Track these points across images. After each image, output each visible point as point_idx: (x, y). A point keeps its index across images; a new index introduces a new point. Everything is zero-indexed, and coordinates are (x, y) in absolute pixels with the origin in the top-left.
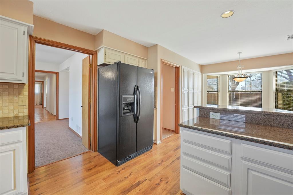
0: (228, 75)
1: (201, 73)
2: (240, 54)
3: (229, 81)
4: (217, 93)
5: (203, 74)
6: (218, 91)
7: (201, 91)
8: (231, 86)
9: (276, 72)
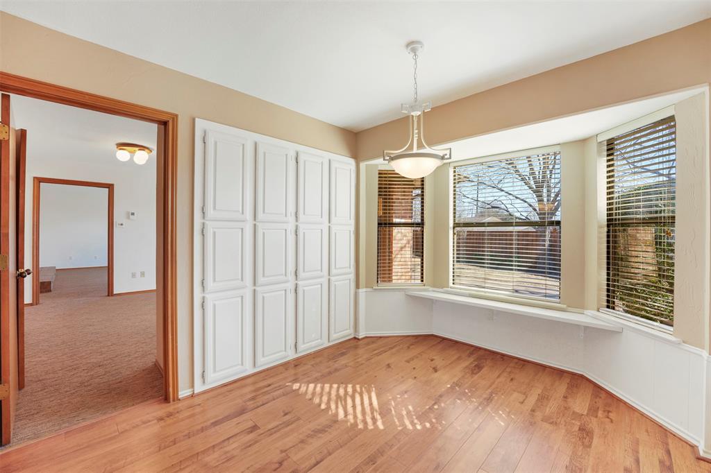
0: (453, 165)
4: (419, 229)
5: (362, 165)
6: (421, 225)
7: (352, 222)
9: (608, 140)
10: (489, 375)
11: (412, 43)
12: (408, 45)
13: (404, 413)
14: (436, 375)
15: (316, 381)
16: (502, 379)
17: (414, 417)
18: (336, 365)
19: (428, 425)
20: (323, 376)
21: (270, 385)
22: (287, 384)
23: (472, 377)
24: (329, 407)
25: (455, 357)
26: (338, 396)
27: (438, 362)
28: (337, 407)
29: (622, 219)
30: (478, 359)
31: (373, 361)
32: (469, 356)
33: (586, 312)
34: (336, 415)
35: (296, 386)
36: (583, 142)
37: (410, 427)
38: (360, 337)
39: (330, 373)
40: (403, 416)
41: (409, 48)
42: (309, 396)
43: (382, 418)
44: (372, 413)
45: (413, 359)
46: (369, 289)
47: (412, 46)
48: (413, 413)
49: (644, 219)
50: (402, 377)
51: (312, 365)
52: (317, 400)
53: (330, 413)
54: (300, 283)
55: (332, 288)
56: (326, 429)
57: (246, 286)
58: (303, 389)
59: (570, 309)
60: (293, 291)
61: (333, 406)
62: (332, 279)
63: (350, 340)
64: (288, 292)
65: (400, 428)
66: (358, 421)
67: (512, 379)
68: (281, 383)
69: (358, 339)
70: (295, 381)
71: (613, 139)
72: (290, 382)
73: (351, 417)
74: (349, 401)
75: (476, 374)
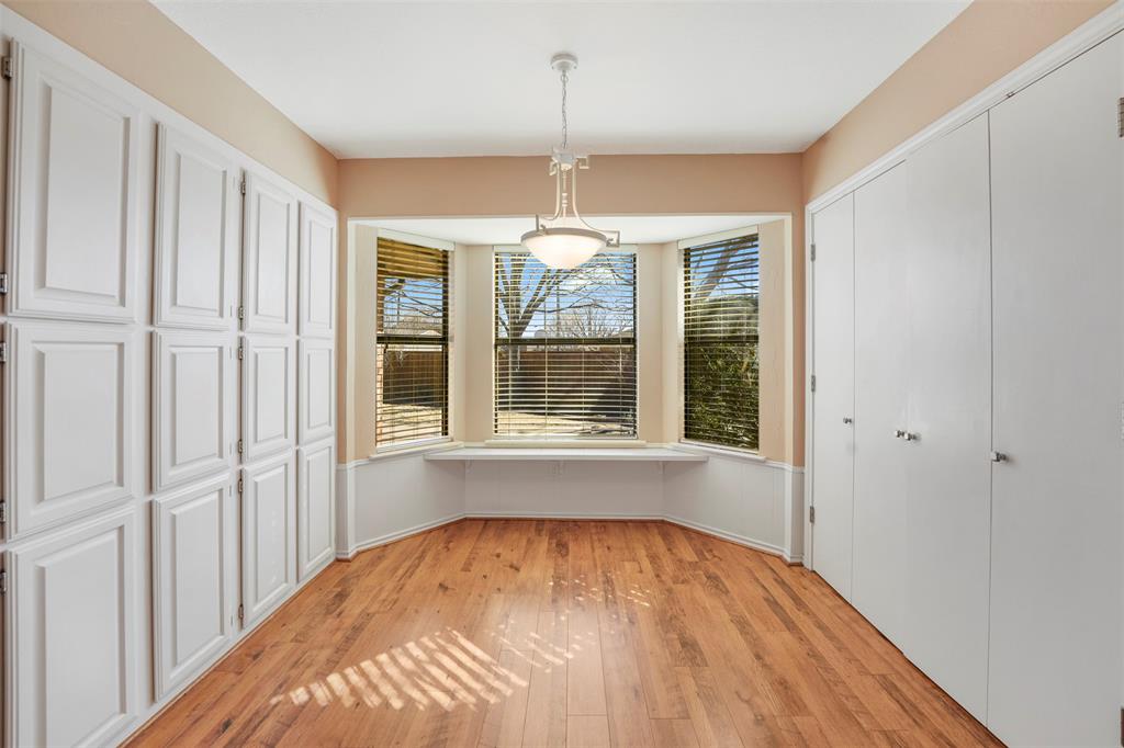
0: (496, 250)
1: (332, 213)
2: (564, 68)
3: (501, 305)
4: (439, 348)
5: (352, 224)
6: (444, 340)
7: (332, 333)
8: (507, 323)
9: (686, 250)
10: (582, 552)
11: (568, 56)
12: (557, 56)
13: (532, 646)
14: (522, 575)
15: (333, 665)
16: (598, 552)
17: (551, 645)
18: (348, 622)
19: (576, 647)
20: (341, 650)
21: (227, 725)
22: (274, 701)
23: (567, 561)
24: (409, 701)
25: (524, 542)
26: (408, 674)
27: (510, 555)
28: (424, 692)
29: (702, 338)
30: (552, 535)
31: (409, 588)
32: (539, 535)
33: (665, 445)
34: (435, 704)
35: (299, 695)
36: (662, 245)
37: (559, 662)
38: (350, 556)
39: (348, 640)
40: (534, 651)
41: (558, 61)
42: (348, 702)
43: (511, 670)
44: (490, 670)
45: (471, 564)
46: (363, 461)
47: (564, 60)
48: (545, 641)
49: (724, 338)
50: (480, 596)
51: (295, 640)
52: (373, 701)
53: (421, 708)
54: (248, 468)
55: (304, 469)
56: (442, 737)
57: (131, 498)
58: (321, 694)
59: (649, 445)
60: (234, 490)
61: (416, 694)
62: (304, 450)
63: (330, 566)
64: (226, 493)
65: (548, 671)
66: (482, 694)
67: (609, 548)
68: (253, 707)
69: (348, 561)
70: (285, 686)
71: (689, 249)
72: (275, 694)
73: (462, 694)
74: (434, 671)
75: (567, 554)
